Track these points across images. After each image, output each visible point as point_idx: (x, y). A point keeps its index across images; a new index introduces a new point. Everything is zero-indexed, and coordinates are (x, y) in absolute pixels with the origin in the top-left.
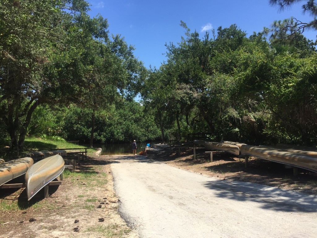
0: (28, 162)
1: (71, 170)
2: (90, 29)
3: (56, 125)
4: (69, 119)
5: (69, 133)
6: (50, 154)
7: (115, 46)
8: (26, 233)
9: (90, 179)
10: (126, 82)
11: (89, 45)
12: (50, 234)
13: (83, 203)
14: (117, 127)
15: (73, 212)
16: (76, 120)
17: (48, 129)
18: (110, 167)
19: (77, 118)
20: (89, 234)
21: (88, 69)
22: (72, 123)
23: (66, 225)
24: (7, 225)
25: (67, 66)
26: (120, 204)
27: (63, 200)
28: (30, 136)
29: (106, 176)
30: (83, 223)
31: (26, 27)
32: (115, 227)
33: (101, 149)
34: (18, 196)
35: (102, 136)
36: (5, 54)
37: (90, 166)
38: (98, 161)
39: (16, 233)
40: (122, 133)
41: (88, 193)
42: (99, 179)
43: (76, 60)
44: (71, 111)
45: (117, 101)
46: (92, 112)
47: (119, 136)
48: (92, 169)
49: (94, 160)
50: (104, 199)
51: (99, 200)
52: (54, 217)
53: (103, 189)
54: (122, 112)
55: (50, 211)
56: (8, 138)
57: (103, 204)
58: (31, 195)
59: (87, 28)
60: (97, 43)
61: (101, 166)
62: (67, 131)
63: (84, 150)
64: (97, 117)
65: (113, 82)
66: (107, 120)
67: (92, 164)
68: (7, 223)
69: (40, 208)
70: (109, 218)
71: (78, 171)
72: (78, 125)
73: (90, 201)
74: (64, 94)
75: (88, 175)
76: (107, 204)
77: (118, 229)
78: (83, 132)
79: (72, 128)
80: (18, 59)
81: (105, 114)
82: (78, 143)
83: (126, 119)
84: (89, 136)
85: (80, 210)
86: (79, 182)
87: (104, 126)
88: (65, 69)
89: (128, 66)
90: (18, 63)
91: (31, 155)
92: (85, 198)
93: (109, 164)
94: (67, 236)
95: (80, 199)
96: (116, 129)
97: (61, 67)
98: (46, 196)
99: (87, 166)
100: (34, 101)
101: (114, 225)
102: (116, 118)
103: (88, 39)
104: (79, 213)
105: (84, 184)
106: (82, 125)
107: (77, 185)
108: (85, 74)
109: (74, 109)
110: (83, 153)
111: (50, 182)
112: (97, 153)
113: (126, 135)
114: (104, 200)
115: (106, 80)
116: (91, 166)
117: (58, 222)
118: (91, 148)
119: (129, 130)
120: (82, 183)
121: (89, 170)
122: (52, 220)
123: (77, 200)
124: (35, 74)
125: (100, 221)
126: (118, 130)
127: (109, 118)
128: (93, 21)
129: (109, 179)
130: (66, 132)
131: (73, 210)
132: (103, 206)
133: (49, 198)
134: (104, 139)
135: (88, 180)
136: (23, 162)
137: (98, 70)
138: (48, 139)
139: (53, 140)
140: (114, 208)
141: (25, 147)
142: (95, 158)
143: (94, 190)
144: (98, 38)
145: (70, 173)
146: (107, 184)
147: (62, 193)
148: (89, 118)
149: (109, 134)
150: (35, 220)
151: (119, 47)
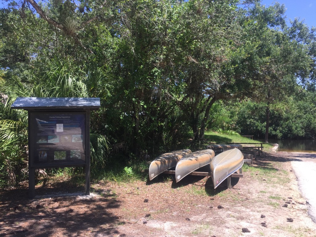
0: (211, 154)
1: (248, 164)
2: (265, 19)
3: (230, 120)
4: (242, 114)
5: (242, 128)
6: (228, 147)
7: (293, 32)
8: (216, 218)
9: (270, 175)
10: (308, 69)
11: (265, 35)
12: (239, 223)
13: (266, 199)
14: (295, 121)
15: (257, 206)
16: (249, 114)
17: (223, 123)
18: (291, 164)
19: (250, 112)
20: (279, 232)
21: (265, 61)
22: (244, 118)
23: (252, 217)
24: (200, 208)
25: (243, 61)
26: (310, 207)
27: (245, 193)
28: (208, 131)
29: (287, 174)
30: (269, 219)
31: (206, 31)
32: (307, 230)
33: (278, 145)
34: (205, 184)
35: (278, 131)
36: (190, 58)
37: (267, 162)
38: (276, 157)
39: (208, 216)
40: (302, 128)
41: (270, 189)
42: (280, 176)
43: (251, 54)
44: (244, 106)
45: (297, 92)
46: (267, 105)
47: (298, 131)
48: (270, 165)
49: (271, 156)
50: (289, 198)
51: (284, 199)
52: (240, 208)
53: (286, 188)
54: (301, 104)
55: (234, 202)
56: (191, 132)
57: (289, 203)
58: (217, 183)
59: (262, 19)
60: (273, 32)
61: (280, 163)
62: (241, 125)
63: (260, 146)
64: (272, 111)
65: (292, 72)
66: (285, 113)
67: (270, 160)
68: (199, 206)
69: (225, 197)
70: (298, 220)
71: (256, 166)
72: (251, 119)
73: (274, 198)
74: (240, 90)
75: (267, 171)
76: (293, 204)
77: (310, 233)
78: (257, 127)
79: (245, 122)
80: (199, 61)
81: (282, 108)
82: (252, 138)
83: (306, 112)
84: (263, 130)
85: (264, 205)
86: (258, 177)
87: (280, 120)
88: (241, 65)
89: (310, 51)
90: (200, 65)
91: (211, 148)
92: (268, 195)
93: (289, 162)
94: (255, 229)
95: (262, 194)
96: (294, 123)
97: (237, 63)
98: (229, 187)
99: (264, 162)
100: (211, 98)
101: (306, 228)
102: (295, 111)
103: (264, 30)
104: (264, 209)
105: (264, 180)
106: (256, 119)
107: (257, 180)
108: (261, 67)
109: (246, 104)
110: (259, 148)
111: (232, 174)
112: (274, 149)
113: (307, 130)
114: (289, 200)
115: (284, 70)
116: (269, 162)
117: (244, 213)
118: (267, 143)
119: (310, 125)
120: (262, 178)
121: (267, 166)
122: (238, 211)
123: (259, 195)
124: (214, 73)
125: (289, 221)
126: (297, 125)
127: (286, 112)
128: (269, 9)
129: (292, 177)
130: (239, 126)
131: (257, 204)
132: (289, 205)
133: (232, 189)
134: (280, 135)
135: (268, 176)
136: (207, 154)
137: (275, 61)
138: (224, 133)
139: (228, 134)
140: (303, 210)
141: (205, 140)
142: (273, 154)
143: (277, 187)
144: (274, 26)
145: (248, 167)
146: (290, 183)
147: (243, 186)
148: (263, 112)
149: (286, 129)
150: (223, 208)
151: (298, 31)
